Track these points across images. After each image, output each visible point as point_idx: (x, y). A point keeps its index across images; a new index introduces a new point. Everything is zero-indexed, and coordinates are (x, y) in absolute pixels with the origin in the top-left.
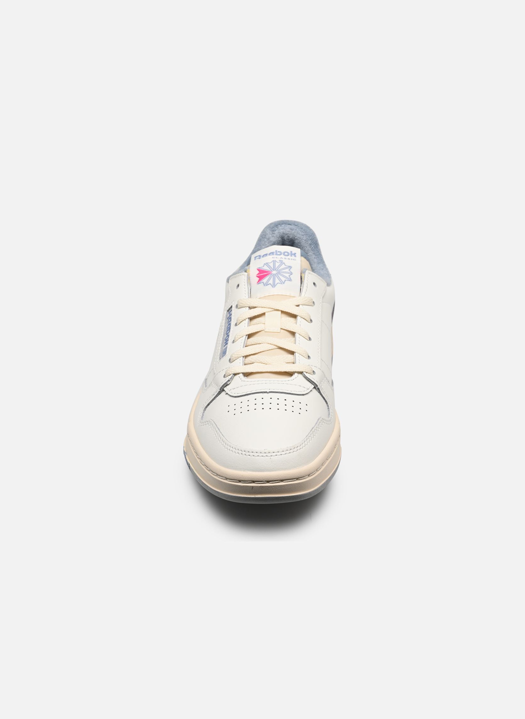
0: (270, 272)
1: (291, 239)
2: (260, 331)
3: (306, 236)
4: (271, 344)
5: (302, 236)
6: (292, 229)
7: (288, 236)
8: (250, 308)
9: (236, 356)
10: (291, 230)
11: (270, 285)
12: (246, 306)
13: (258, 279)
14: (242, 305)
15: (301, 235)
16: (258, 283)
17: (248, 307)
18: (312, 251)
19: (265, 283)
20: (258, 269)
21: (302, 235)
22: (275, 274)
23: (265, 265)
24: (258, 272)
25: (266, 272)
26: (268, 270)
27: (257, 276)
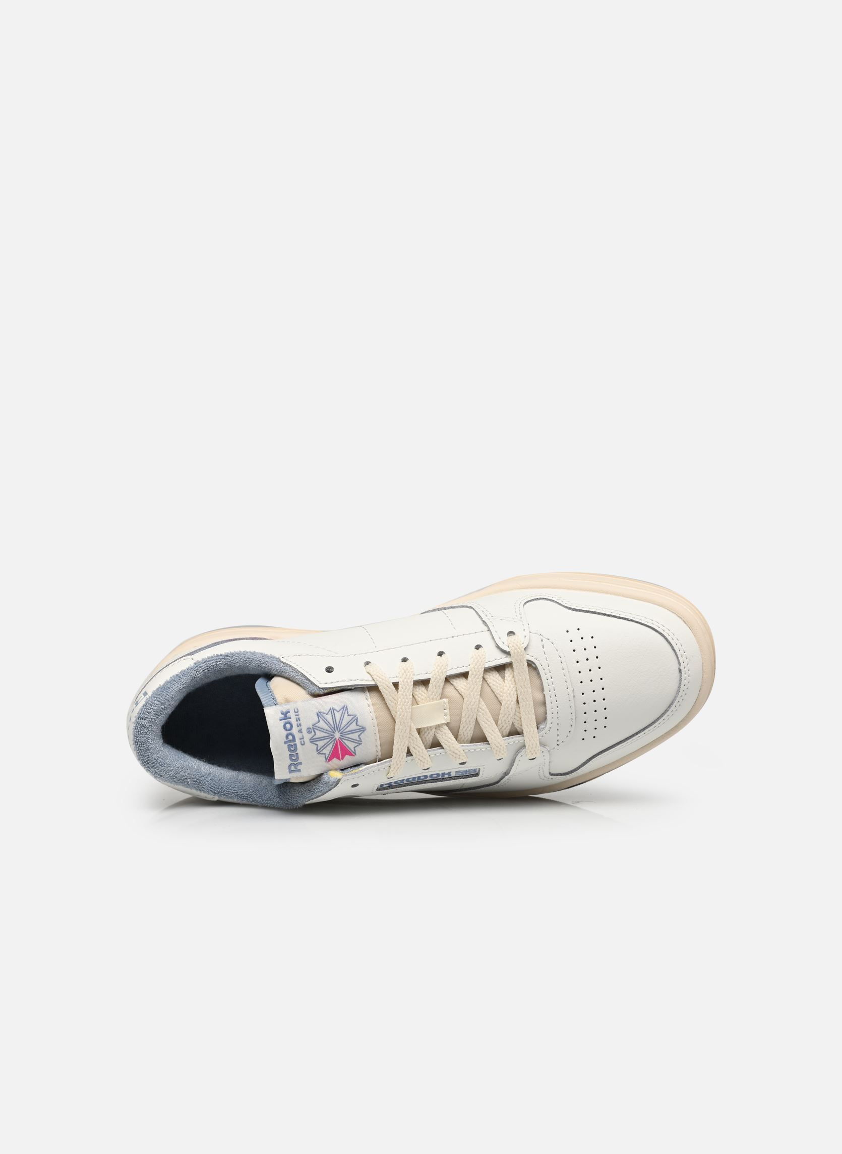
22: (341, 736)
23: (322, 752)
24: (335, 760)
25: (336, 748)
26: (332, 747)
27: (342, 759)
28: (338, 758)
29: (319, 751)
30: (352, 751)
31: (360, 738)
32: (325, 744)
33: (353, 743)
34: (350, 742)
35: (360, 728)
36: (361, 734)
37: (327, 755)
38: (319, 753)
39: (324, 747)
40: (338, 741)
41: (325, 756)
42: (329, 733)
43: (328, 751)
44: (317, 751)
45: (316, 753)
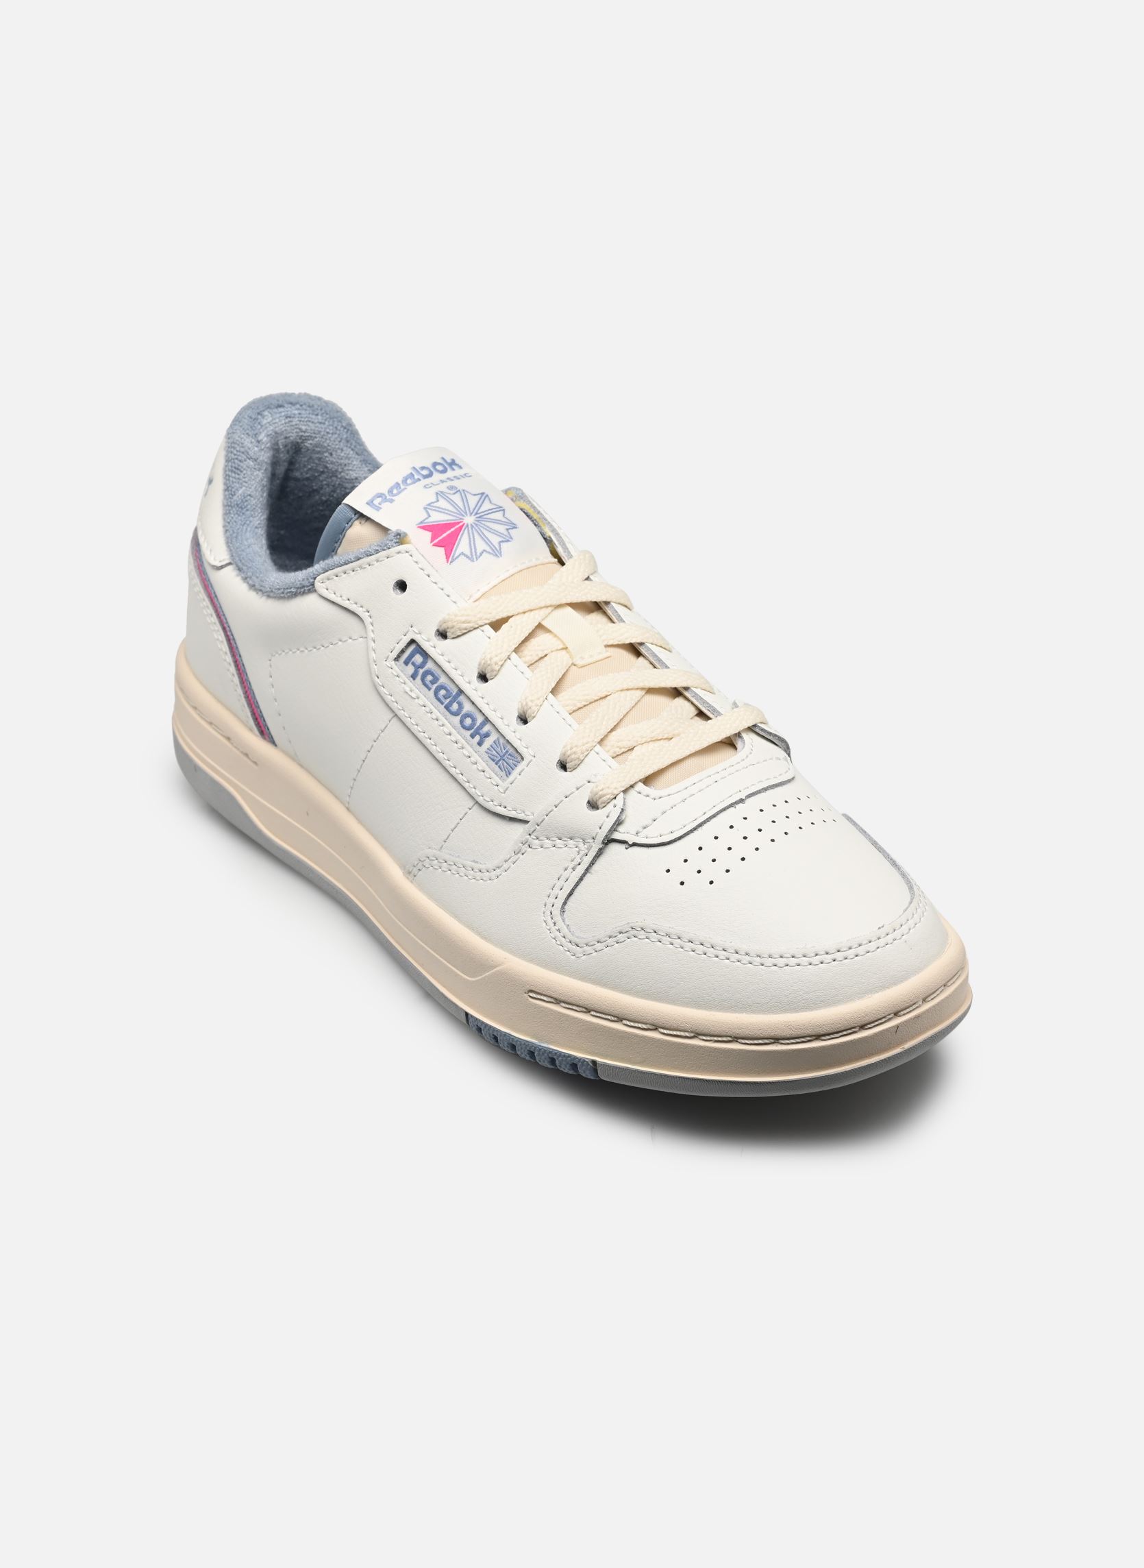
0: (459, 523)
1: (292, 442)
2: (567, 670)
3: (331, 423)
4: (628, 690)
5: (323, 426)
6: (290, 417)
7: (286, 438)
8: (496, 625)
9: (584, 748)
10: (289, 419)
11: (485, 553)
12: (481, 623)
13: (441, 551)
14: (471, 625)
15: (317, 425)
16: (450, 560)
17: (486, 624)
18: (357, 457)
19: (468, 553)
20: (419, 527)
21: (321, 423)
22: (472, 525)
23: (429, 510)
24: (428, 535)
25: (448, 526)
26: (448, 520)
27: (434, 545)
28: (433, 539)
29: (428, 508)
30: (454, 554)
31: (481, 554)
32: (445, 509)
33: (468, 547)
34: (468, 541)
35: (498, 548)
36: (489, 553)
37: (430, 520)
38: (425, 508)
39: (440, 510)
40: (461, 524)
41: (426, 519)
42: (467, 509)
43: (437, 518)
44: (429, 505)
45: (424, 505)
